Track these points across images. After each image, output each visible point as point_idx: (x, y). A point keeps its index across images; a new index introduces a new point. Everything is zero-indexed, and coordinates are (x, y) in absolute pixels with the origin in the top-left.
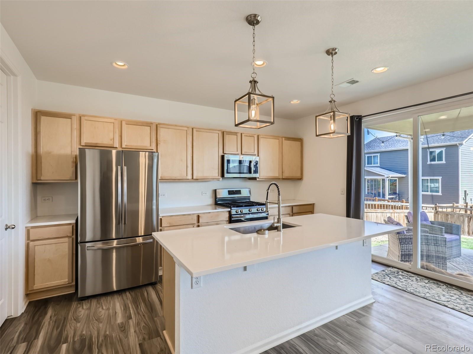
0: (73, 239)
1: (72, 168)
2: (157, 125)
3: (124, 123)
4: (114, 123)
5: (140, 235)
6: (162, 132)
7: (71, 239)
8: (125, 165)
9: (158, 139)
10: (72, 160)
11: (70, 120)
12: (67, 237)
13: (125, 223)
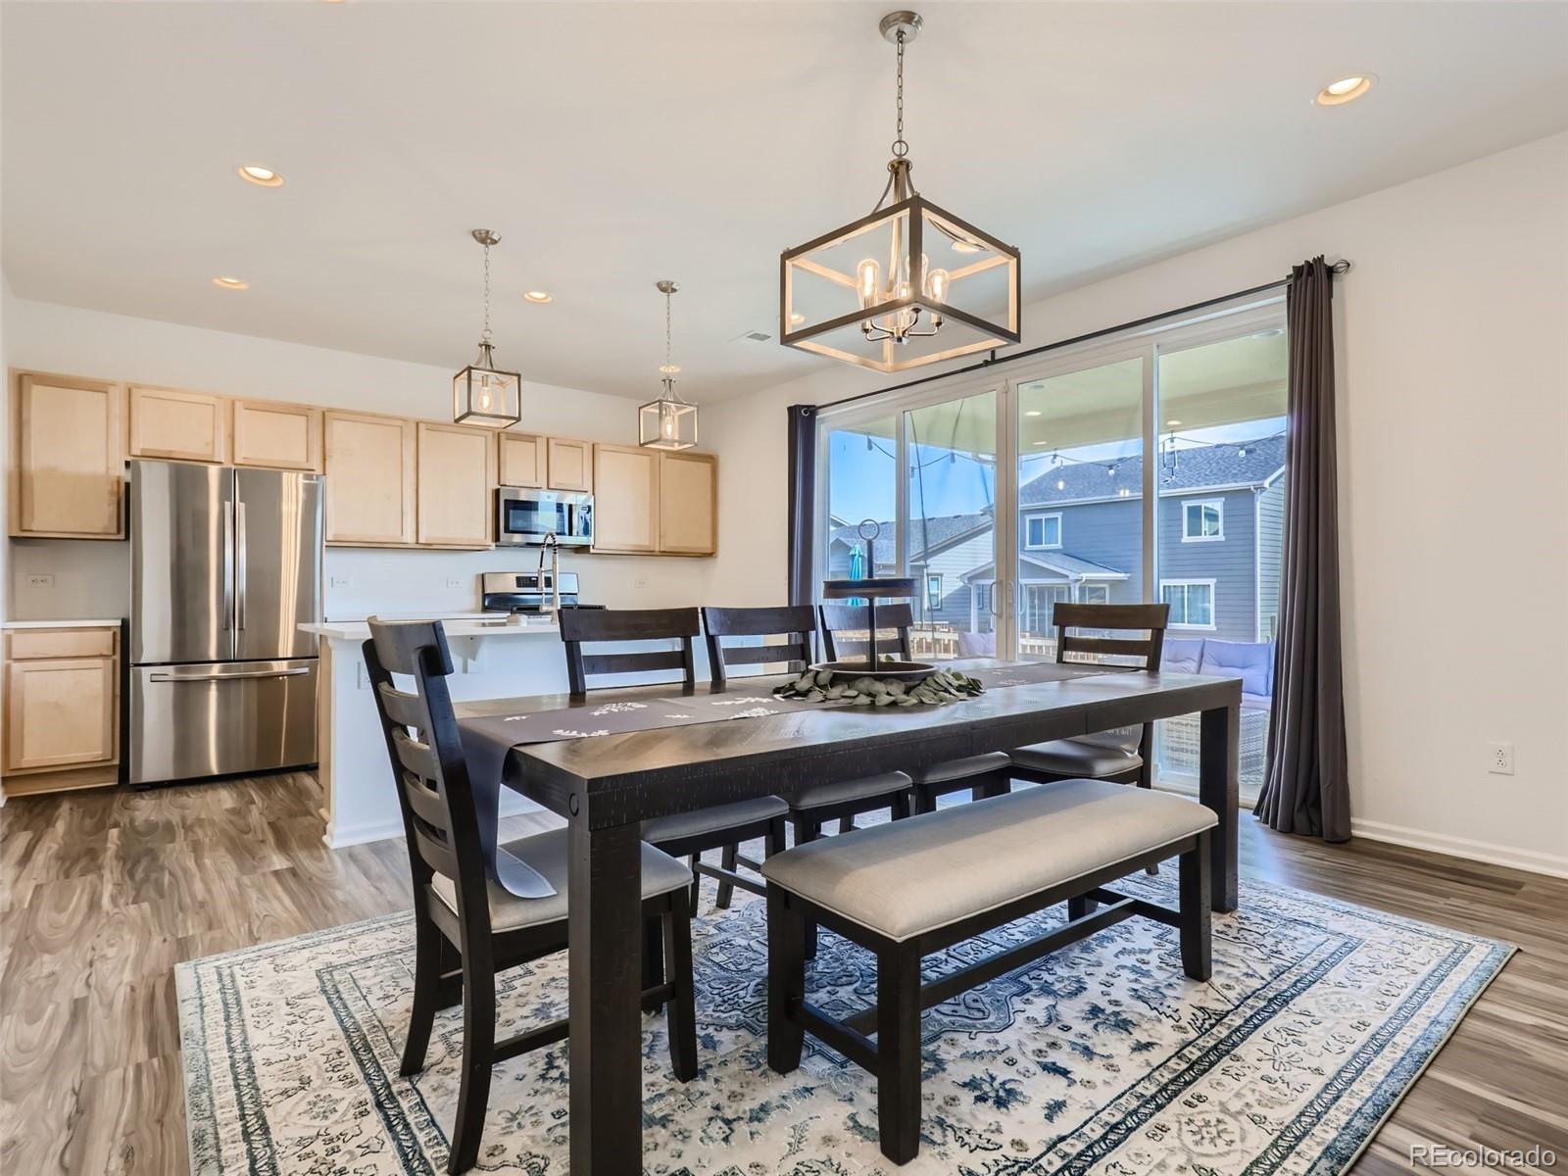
0: (114, 662)
1: (109, 505)
2: (324, 413)
3: (239, 406)
4: (213, 405)
5: (281, 656)
6: (338, 430)
7: (110, 662)
8: (241, 501)
9: (327, 446)
10: (109, 488)
11: (102, 396)
12: (102, 656)
13: (241, 629)
